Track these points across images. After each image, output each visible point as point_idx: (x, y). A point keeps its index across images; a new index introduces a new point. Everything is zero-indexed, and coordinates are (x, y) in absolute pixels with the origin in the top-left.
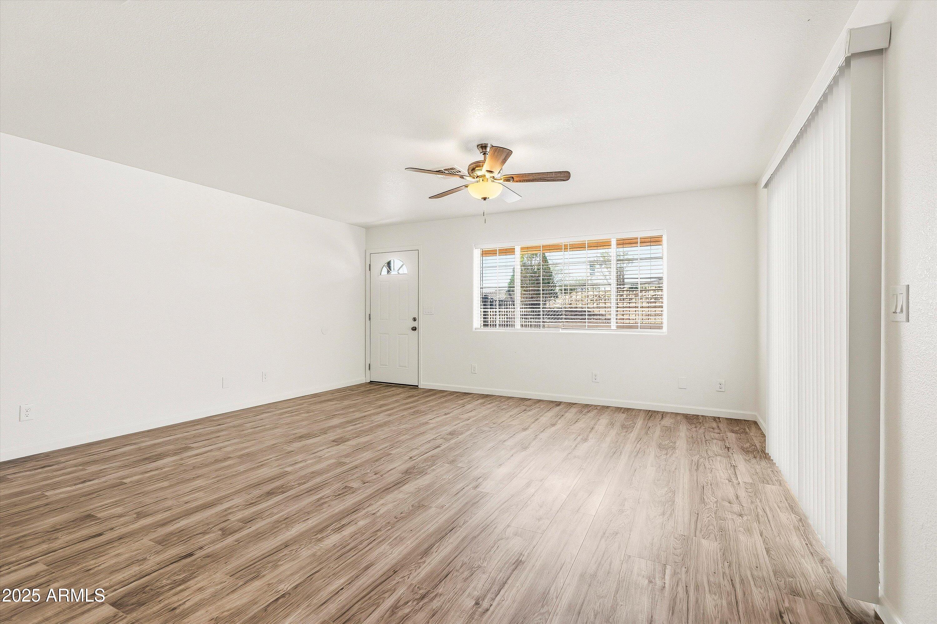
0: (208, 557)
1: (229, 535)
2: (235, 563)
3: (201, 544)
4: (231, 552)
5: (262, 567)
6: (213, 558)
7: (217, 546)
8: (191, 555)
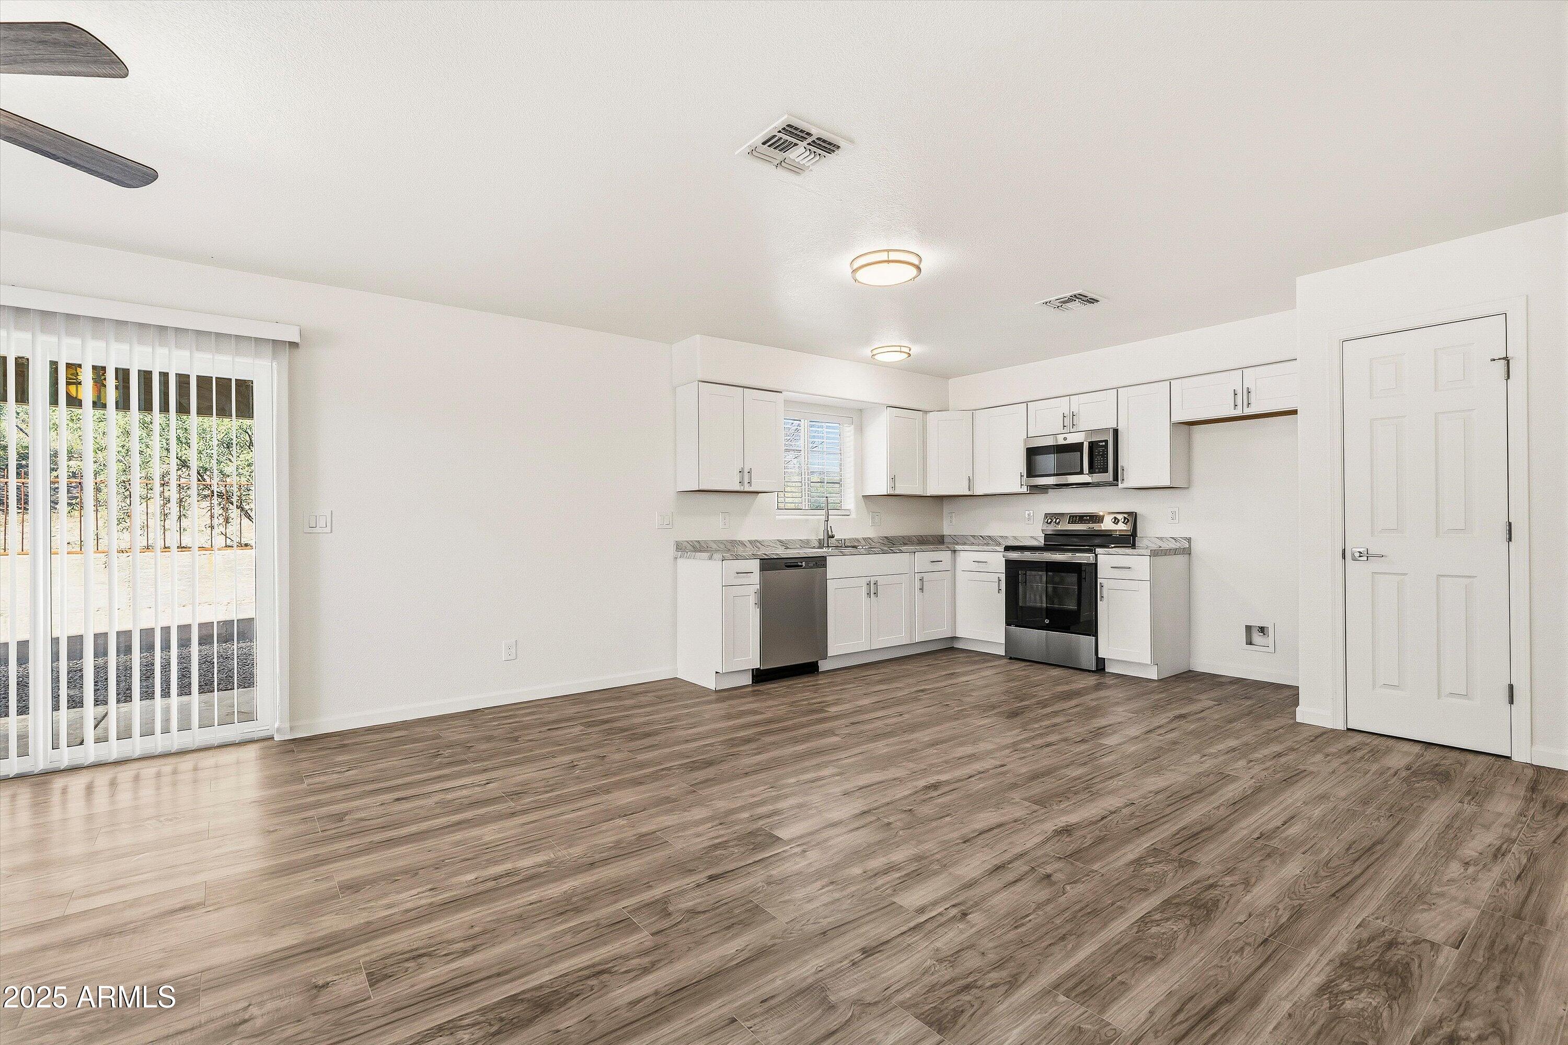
0: (690, 871)
1: (658, 900)
2: (659, 856)
3: (698, 892)
4: (661, 873)
5: (632, 844)
6: (683, 867)
7: (677, 884)
8: (712, 878)
